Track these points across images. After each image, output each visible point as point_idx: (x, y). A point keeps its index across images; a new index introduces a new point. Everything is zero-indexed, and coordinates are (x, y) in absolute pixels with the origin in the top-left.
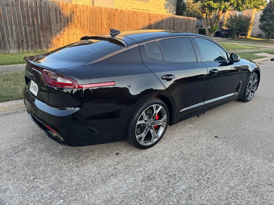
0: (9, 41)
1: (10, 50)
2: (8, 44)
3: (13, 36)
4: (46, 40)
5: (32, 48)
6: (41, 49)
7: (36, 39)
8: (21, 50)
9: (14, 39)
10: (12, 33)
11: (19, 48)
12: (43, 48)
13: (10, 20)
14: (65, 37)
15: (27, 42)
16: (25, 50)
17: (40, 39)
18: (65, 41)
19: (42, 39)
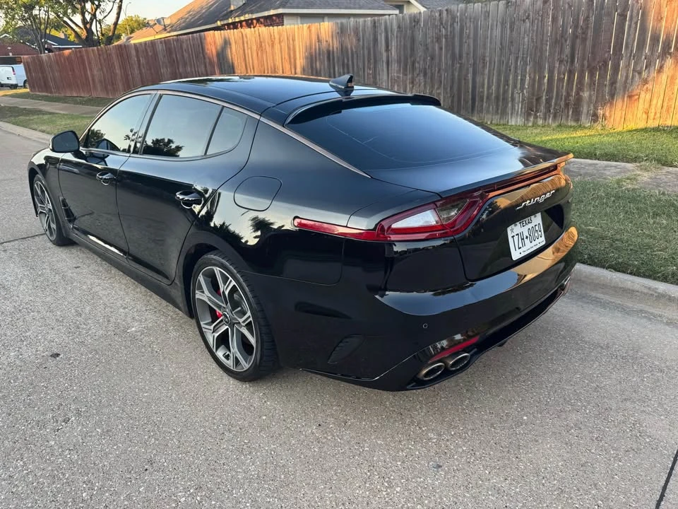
0: (513, 99)
1: (511, 118)
2: (510, 105)
3: (522, 88)
4: (594, 98)
5: (555, 117)
6: (577, 120)
7: (568, 95)
8: (532, 119)
9: (523, 94)
10: (523, 81)
11: (529, 115)
12: (583, 118)
13: (525, 52)
14: (656, 90)
15: (548, 101)
16: (539, 119)
17: (581, 94)
18: (654, 102)
19: (586, 94)
